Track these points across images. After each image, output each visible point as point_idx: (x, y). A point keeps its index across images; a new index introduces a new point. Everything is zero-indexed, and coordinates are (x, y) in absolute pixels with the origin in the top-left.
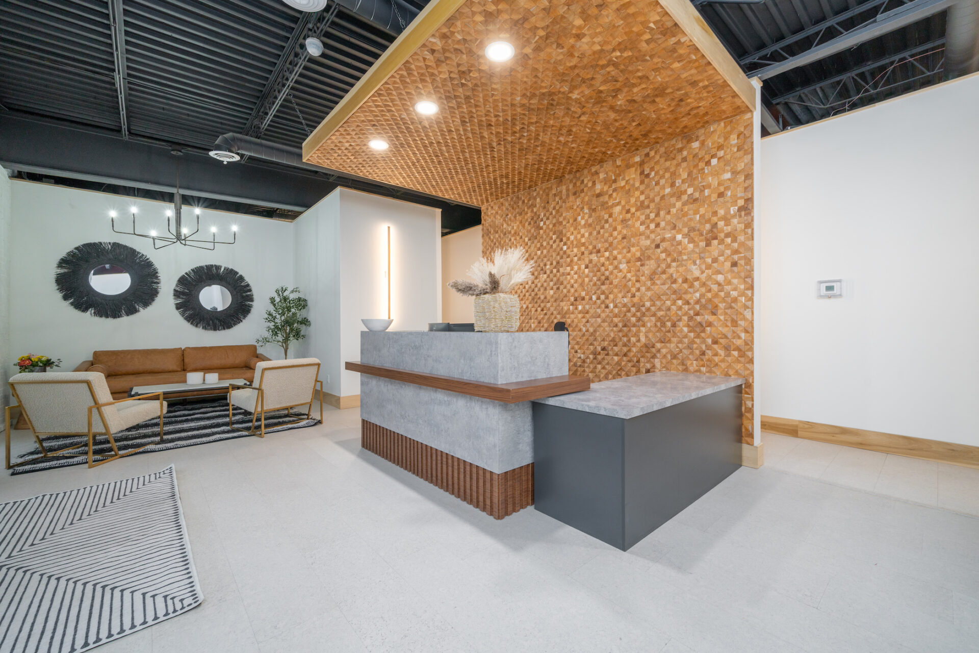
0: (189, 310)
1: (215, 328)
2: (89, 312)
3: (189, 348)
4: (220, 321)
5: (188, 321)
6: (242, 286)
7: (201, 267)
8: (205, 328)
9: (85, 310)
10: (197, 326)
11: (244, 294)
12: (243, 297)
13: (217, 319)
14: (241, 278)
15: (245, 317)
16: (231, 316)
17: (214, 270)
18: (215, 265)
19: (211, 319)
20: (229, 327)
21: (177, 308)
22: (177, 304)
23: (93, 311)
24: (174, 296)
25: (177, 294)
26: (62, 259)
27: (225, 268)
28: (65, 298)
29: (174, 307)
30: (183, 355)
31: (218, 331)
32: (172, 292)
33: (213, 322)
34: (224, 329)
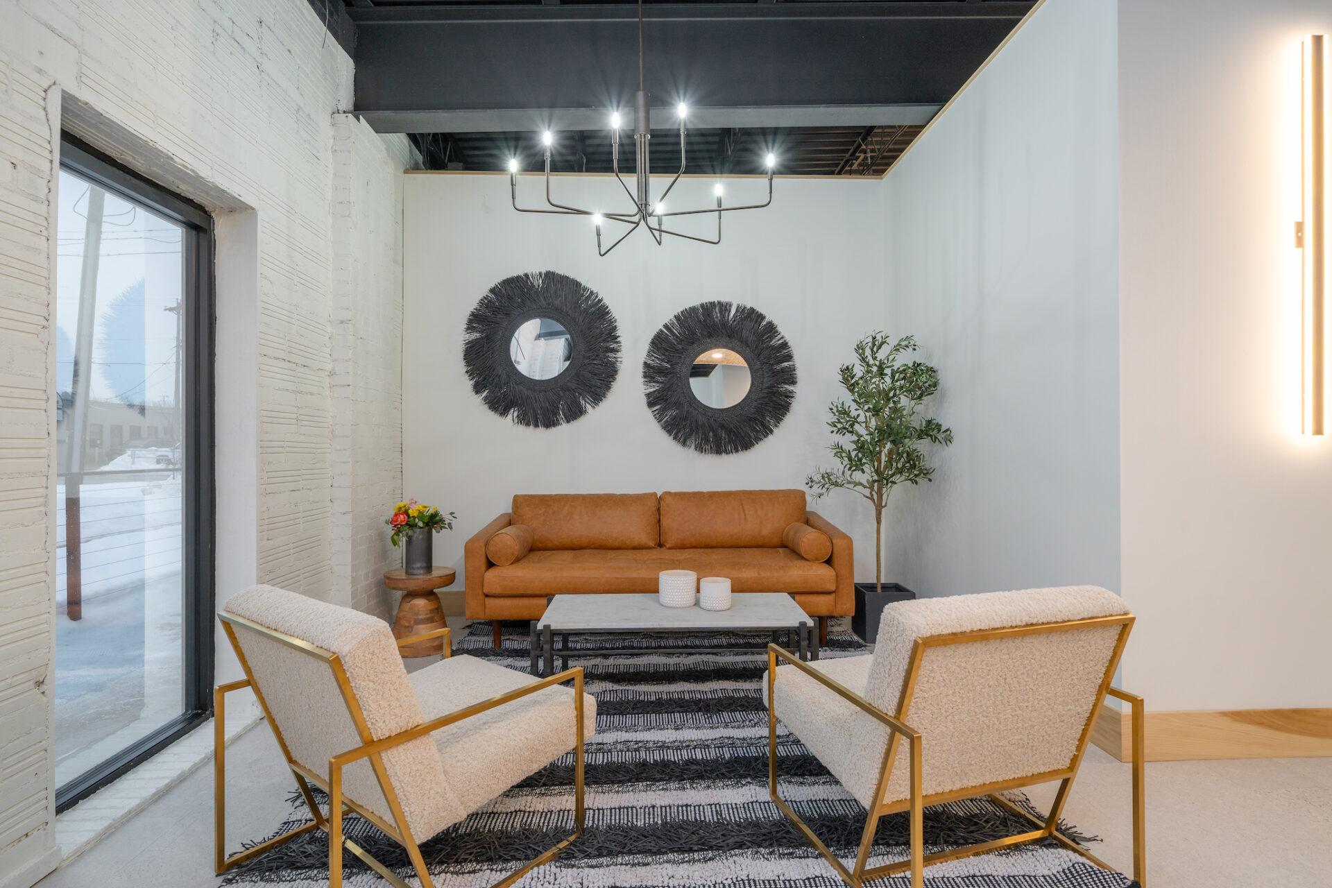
0: (670, 408)
1: (719, 450)
2: (510, 416)
3: (669, 493)
4: (729, 431)
5: (669, 432)
6: (773, 348)
7: (693, 309)
8: (700, 448)
9: (504, 413)
10: (684, 444)
11: (778, 367)
12: (775, 374)
13: (723, 427)
14: (771, 329)
15: (779, 420)
16: (750, 419)
17: (717, 314)
18: (719, 302)
19: (712, 429)
20: (747, 445)
21: (650, 405)
22: (648, 395)
23: (516, 414)
24: (645, 376)
25: (650, 373)
26: (473, 314)
27: (738, 307)
28: (478, 389)
29: (644, 401)
30: (659, 510)
31: (724, 455)
32: (640, 369)
33: (715, 435)
34: (737, 451)
